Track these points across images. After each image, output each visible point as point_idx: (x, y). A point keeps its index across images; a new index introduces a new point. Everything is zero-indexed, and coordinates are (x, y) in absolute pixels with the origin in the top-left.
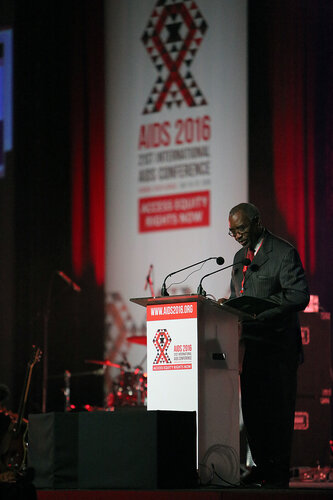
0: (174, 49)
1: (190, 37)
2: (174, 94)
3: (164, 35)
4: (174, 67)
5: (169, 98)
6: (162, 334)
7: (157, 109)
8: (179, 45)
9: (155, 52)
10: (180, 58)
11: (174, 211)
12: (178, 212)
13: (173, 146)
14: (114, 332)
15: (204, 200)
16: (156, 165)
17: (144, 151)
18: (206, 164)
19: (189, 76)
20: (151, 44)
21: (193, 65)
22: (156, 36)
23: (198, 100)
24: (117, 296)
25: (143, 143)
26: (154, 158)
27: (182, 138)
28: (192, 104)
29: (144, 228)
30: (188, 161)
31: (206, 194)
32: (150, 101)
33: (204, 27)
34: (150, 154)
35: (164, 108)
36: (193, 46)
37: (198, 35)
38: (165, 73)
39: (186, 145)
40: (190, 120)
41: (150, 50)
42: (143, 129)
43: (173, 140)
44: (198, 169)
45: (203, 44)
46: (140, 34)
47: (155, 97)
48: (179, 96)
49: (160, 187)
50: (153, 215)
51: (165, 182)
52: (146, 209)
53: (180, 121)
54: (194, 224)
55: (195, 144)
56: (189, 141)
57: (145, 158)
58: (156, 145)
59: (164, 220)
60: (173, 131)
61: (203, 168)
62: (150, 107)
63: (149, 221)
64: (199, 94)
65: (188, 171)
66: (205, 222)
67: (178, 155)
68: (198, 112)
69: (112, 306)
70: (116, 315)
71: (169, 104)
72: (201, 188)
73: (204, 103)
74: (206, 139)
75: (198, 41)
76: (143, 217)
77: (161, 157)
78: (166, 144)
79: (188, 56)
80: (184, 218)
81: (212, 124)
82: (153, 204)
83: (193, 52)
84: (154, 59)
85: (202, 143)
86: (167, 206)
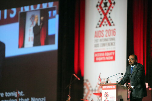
0: (106, 9)
1: (110, 6)
2: (105, 22)
3: (103, 5)
4: (105, 15)
5: (104, 23)
6: (106, 93)
7: (100, 26)
8: (107, 8)
9: (100, 10)
10: (107, 12)
11: (104, 56)
12: (106, 56)
13: (105, 37)
14: (86, 91)
15: (114, 53)
16: (99, 43)
17: (96, 38)
18: (114, 43)
19: (110, 17)
20: (99, 8)
21: (111, 14)
22: (100, 6)
23: (112, 24)
24: (87, 80)
25: (96, 36)
26: (99, 41)
27: (107, 35)
28: (110, 25)
29: (95, 61)
30: (109, 42)
31: (114, 51)
32: (98, 24)
33: (114, 3)
34: (98, 40)
35: (102, 26)
36: (111, 8)
37: (113, 5)
38: (103, 16)
39: (108, 37)
40: (110, 30)
41: (98, 9)
42: (96, 32)
43: (105, 35)
44: (112, 44)
45: (114, 8)
46: (96, 5)
47: (100, 23)
48: (107, 23)
49: (101, 49)
50: (98, 57)
51: (102, 48)
52: (96, 55)
53: (107, 30)
54: (110, 60)
55: (111, 37)
56: (109, 36)
57: (96, 41)
58: (100, 37)
59: (101, 59)
60: (105, 33)
61: (113, 44)
62: (98, 26)
63: (97, 59)
64: (112, 22)
65: (109, 44)
66: (114, 59)
67: (106, 40)
68: (112, 28)
69: (86, 83)
70: (87, 86)
71: (104, 25)
72: (113, 50)
73: (114, 25)
74: (114, 35)
75: (113, 7)
76: (95, 58)
77: (101, 40)
78: (103, 37)
79: (110, 11)
80: (107, 58)
81: (116, 31)
82: (99, 54)
83: (111, 10)
84: (100, 12)
85: (113, 37)
86: (103, 54)
